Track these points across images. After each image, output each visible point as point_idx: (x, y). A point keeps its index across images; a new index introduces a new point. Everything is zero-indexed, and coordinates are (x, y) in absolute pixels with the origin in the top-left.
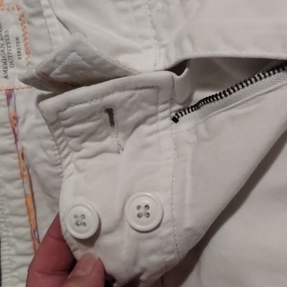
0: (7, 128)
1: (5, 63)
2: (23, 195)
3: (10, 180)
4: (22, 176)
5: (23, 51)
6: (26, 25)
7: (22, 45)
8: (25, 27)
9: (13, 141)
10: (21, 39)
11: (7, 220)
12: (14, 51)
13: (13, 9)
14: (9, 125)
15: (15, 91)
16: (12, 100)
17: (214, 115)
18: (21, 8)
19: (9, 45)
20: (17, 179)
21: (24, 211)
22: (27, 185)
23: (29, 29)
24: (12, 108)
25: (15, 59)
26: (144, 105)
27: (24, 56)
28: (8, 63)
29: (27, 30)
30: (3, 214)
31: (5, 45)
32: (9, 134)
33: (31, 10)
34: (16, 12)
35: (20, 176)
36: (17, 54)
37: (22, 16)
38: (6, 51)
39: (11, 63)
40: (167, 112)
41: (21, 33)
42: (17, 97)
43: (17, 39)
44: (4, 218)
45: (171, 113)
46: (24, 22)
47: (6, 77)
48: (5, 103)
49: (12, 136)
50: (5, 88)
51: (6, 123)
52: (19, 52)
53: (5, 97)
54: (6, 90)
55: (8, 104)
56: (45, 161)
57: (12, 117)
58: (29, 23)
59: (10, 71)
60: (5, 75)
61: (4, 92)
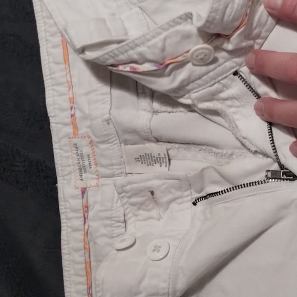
0: (80, 213)
1: (81, 170)
2: (84, 262)
3: (77, 250)
4: (85, 248)
5: (92, 163)
6: (94, 147)
7: (92, 160)
8: (94, 148)
9: (83, 222)
10: (91, 156)
11: (71, 279)
12: (86, 163)
13: (85, 137)
14: (82, 211)
15: (88, 189)
16: (85, 195)
17: (215, 205)
18: (90, 137)
19: (83, 159)
20: (81, 250)
21: (83, 273)
22: (87, 255)
23: (96, 150)
24: (85, 200)
25: (88, 168)
26: (173, 190)
27: (93, 167)
28: (83, 170)
29: (95, 150)
30: (69, 274)
31: (80, 160)
32: (81, 218)
33: (98, 140)
34: (87, 139)
35: (83, 248)
36: (89, 165)
37: (92, 141)
38: (81, 163)
39: (85, 170)
40: (189, 198)
41: (91, 152)
42: (88, 193)
43: (88, 155)
44: (69, 277)
45: (192, 199)
46: (93, 145)
47: (81, 180)
48: (81, 197)
49: (83, 219)
50: (81, 187)
51: (79, 210)
52: (90, 164)
53: (80, 193)
54: (82, 188)
55: (83, 197)
56: (104, 235)
57: (84, 206)
58: (97, 146)
59: (84, 175)
60: (81, 178)
61: (80, 189)
